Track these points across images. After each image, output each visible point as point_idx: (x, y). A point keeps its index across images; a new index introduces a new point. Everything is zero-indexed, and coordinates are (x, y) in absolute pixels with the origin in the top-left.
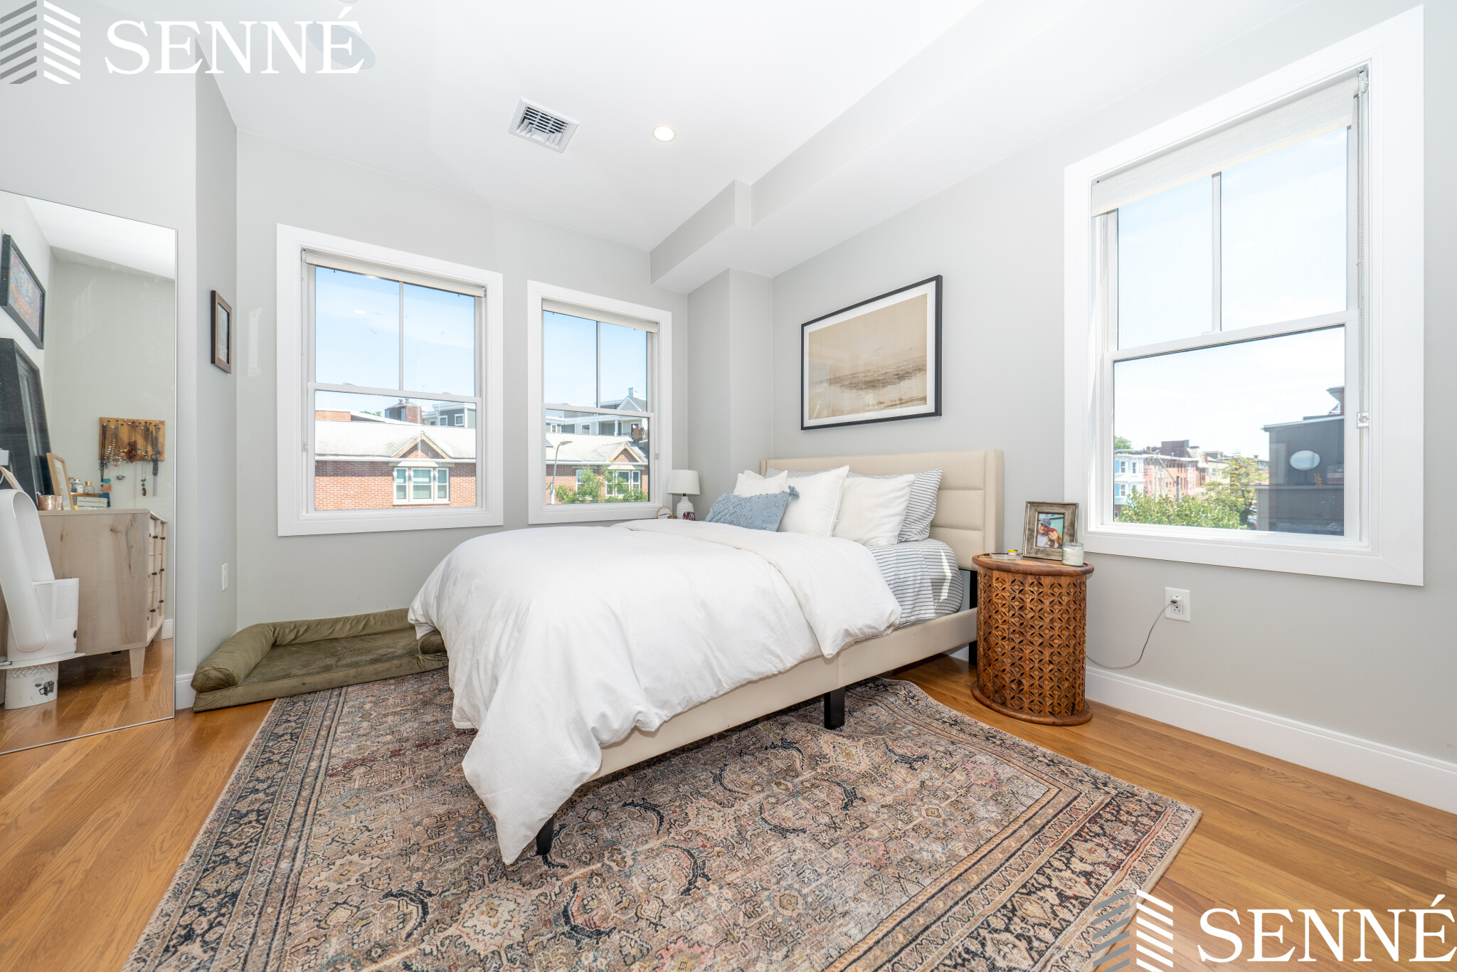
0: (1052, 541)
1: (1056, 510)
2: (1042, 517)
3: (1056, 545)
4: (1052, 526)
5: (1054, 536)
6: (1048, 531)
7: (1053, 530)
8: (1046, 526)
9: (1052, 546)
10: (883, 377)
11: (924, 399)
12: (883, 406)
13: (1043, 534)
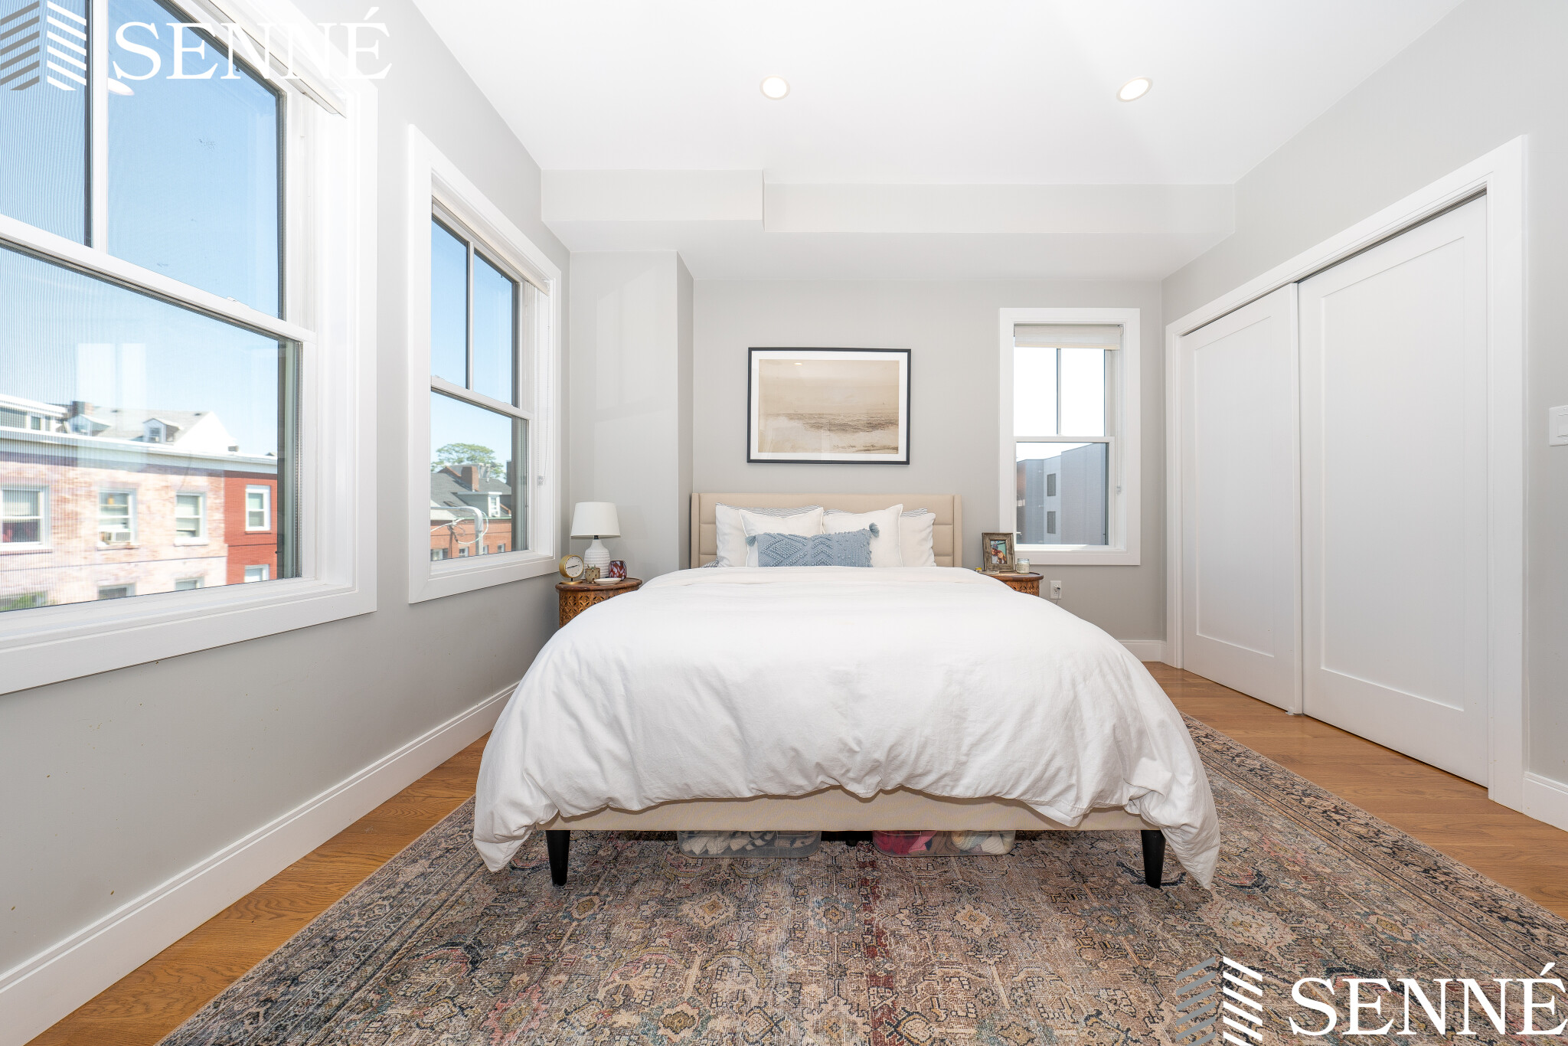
0: (1000, 559)
1: (1001, 538)
2: (992, 543)
3: (1003, 562)
4: (999, 549)
5: (1001, 555)
6: (997, 553)
7: (1000, 552)
8: (995, 550)
9: (1000, 562)
10: (855, 423)
11: (896, 449)
12: (854, 449)
13: (994, 555)
